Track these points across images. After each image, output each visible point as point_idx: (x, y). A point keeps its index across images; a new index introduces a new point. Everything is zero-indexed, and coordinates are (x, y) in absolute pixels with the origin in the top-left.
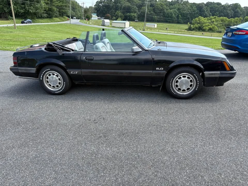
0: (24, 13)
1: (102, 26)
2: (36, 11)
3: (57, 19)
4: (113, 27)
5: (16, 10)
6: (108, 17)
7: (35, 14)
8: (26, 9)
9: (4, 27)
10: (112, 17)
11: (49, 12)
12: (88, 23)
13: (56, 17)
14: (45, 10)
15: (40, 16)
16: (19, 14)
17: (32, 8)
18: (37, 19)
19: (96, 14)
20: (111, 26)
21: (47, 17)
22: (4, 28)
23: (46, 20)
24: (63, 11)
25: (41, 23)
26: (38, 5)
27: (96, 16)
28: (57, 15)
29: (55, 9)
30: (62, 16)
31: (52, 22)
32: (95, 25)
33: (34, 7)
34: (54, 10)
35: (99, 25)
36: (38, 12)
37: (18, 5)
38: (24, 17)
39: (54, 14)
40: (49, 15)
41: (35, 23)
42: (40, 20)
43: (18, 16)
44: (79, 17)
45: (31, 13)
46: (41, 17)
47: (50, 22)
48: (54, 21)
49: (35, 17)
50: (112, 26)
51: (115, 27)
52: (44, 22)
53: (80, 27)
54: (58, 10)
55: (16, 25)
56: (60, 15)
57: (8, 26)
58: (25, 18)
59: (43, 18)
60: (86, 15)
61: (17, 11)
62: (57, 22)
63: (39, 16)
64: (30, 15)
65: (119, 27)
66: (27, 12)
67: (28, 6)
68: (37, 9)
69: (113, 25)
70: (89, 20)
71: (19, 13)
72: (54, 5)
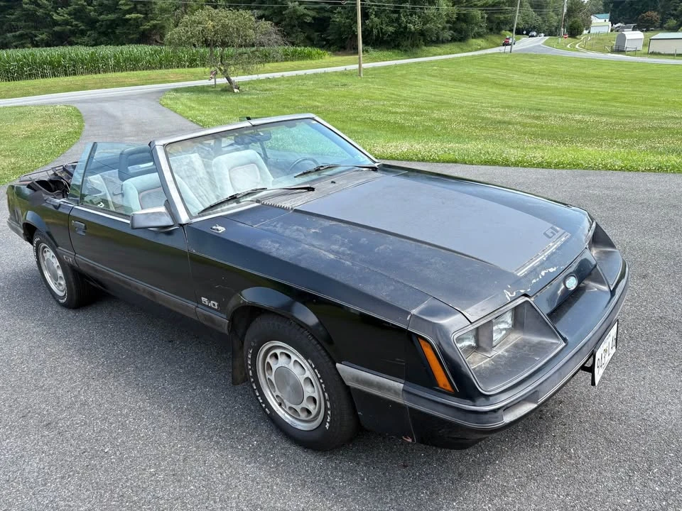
0: (395, 33)
1: (613, 51)
2: (425, 27)
3: (480, 42)
4: (653, 54)
5: (378, 27)
6: (648, 21)
7: (422, 33)
8: (400, 25)
9: (336, 72)
10: (663, 21)
11: (458, 26)
12: (568, 46)
13: (479, 35)
14: (448, 22)
15: (433, 38)
16: (383, 37)
17: (415, 18)
18: (425, 45)
19: (609, 14)
20: (646, 50)
21: (453, 40)
22: (336, 75)
23: (448, 47)
24: (499, 18)
25: (435, 55)
26: (431, 11)
27: (607, 20)
28: (480, 30)
29: (477, 13)
30: (495, 31)
31: (463, 51)
32: (591, 50)
33: (419, 17)
34: (474, 17)
35: (603, 51)
36: (431, 29)
37: (383, 15)
38: (393, 45)
39: (472, 29)
40: (460, 32)
41: (416, 57)
42: (433, 49)
43: (380, 43)
44: (554, 29)
45: (410, 32)
46: (438, 41)
47: (459, 53)
48: (470, 49)
49: (421, 41)
50: (650, 51)
51: (659, 54)
52: (440, 55)
53: (536, 62)
54: (486, 16)
55: (364, 66)
56: (491, 30)
57: (346, 70)
58: (395, 46)
59: (443, 42)
60: (570, 23)
61: (378, 31)
62: (476, 50)
63: (431, 38)
64: (408, 38)
65: (673, 55)
66: (402, 30)
67: (407, 15)
68: (426, 20)
69: (655, 47)
70: (578, 37)
71: (384, 34)
72: (475, 5)
